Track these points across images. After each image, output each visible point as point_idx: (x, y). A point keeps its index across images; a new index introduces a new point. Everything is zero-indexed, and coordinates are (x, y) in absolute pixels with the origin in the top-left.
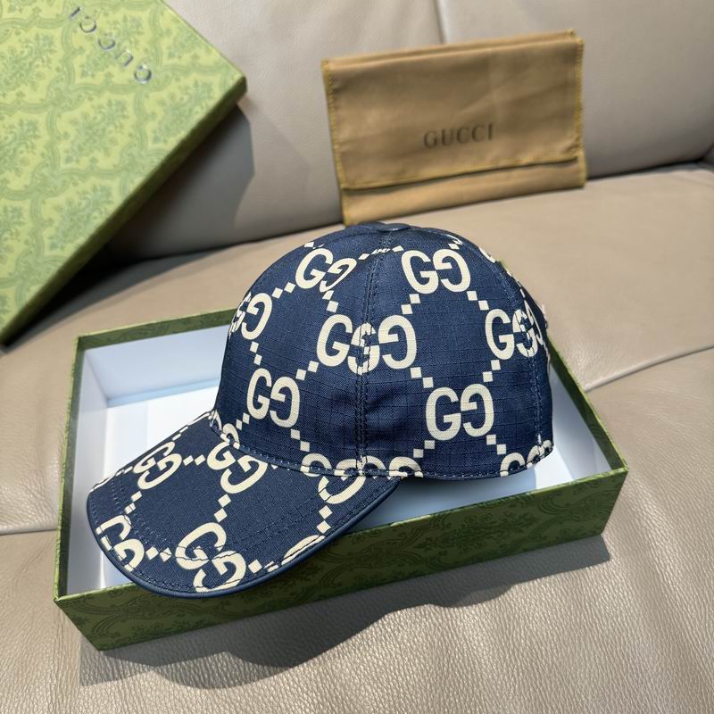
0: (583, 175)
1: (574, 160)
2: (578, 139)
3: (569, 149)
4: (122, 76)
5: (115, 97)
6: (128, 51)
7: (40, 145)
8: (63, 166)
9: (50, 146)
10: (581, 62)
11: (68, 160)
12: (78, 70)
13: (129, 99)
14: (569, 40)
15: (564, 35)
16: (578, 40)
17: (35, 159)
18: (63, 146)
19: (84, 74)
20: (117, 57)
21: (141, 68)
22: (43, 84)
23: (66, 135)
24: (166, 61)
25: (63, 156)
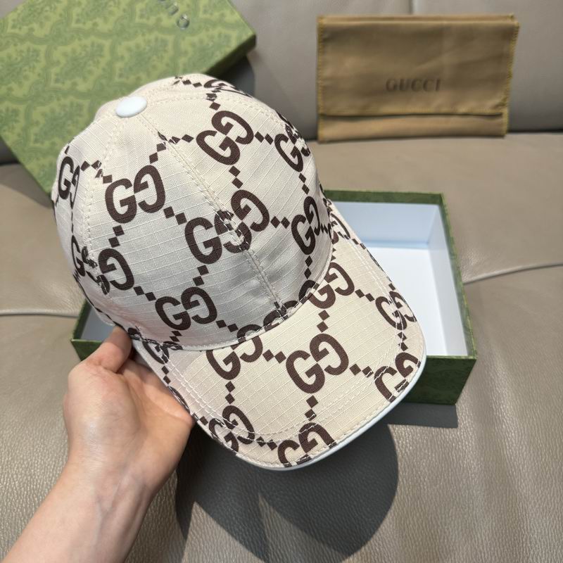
0: (505, 128)
1: (500, 115)
2: (505, 99)
3: (497, 106)
4: (168, 21)
5: (161, 36)
6: (176, 4)
7: (103, 62)
8: (117, 79)
9: (110, 64)
10: (515, 40)
11: (121, 76)
12: (138, 12)
13: (170, 39)
14: (509, 22)
15: (506, 18)
16: (515, 22)
17: (98, 71)
18: (119, 65)
19: (142, 16)
20: (167, 7)
21: (183, 18)
22: (112, 19)
23: (122, 58)
24: (201, 15)
25: (118, 72)
